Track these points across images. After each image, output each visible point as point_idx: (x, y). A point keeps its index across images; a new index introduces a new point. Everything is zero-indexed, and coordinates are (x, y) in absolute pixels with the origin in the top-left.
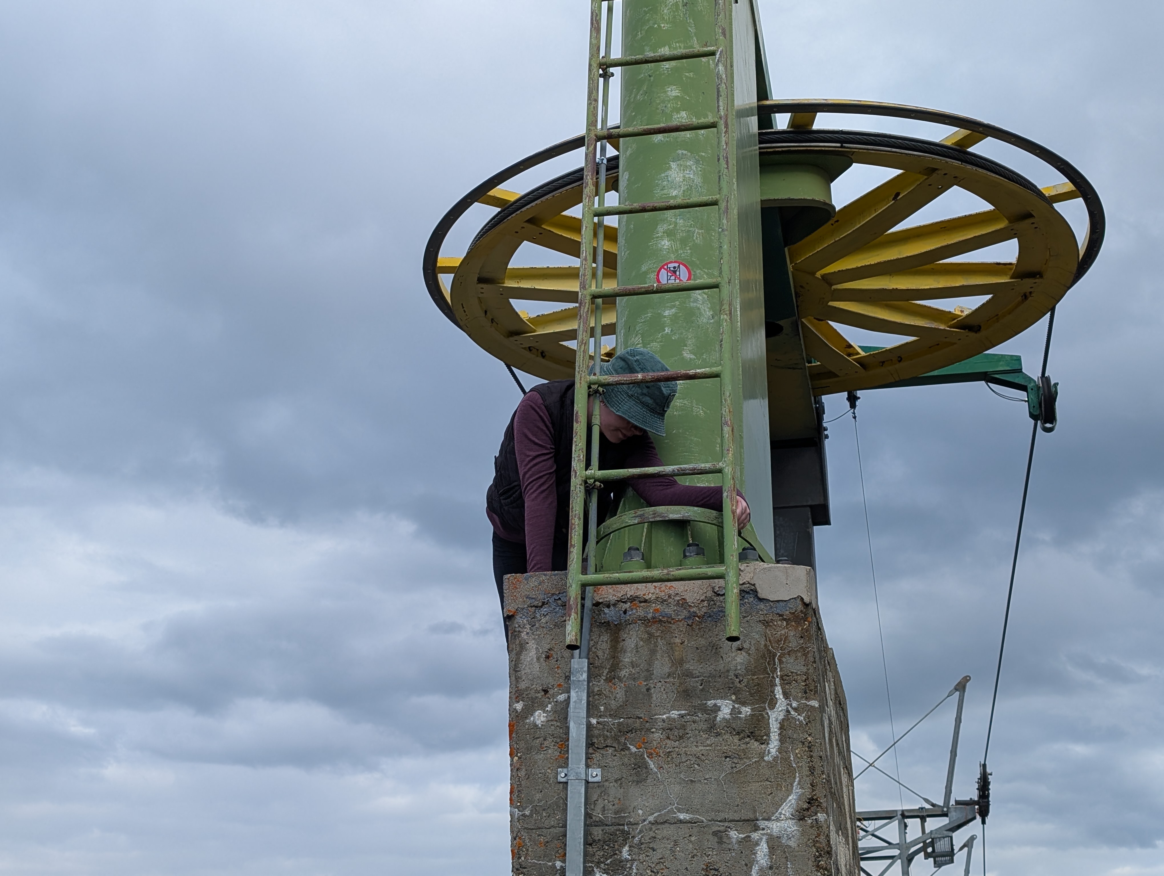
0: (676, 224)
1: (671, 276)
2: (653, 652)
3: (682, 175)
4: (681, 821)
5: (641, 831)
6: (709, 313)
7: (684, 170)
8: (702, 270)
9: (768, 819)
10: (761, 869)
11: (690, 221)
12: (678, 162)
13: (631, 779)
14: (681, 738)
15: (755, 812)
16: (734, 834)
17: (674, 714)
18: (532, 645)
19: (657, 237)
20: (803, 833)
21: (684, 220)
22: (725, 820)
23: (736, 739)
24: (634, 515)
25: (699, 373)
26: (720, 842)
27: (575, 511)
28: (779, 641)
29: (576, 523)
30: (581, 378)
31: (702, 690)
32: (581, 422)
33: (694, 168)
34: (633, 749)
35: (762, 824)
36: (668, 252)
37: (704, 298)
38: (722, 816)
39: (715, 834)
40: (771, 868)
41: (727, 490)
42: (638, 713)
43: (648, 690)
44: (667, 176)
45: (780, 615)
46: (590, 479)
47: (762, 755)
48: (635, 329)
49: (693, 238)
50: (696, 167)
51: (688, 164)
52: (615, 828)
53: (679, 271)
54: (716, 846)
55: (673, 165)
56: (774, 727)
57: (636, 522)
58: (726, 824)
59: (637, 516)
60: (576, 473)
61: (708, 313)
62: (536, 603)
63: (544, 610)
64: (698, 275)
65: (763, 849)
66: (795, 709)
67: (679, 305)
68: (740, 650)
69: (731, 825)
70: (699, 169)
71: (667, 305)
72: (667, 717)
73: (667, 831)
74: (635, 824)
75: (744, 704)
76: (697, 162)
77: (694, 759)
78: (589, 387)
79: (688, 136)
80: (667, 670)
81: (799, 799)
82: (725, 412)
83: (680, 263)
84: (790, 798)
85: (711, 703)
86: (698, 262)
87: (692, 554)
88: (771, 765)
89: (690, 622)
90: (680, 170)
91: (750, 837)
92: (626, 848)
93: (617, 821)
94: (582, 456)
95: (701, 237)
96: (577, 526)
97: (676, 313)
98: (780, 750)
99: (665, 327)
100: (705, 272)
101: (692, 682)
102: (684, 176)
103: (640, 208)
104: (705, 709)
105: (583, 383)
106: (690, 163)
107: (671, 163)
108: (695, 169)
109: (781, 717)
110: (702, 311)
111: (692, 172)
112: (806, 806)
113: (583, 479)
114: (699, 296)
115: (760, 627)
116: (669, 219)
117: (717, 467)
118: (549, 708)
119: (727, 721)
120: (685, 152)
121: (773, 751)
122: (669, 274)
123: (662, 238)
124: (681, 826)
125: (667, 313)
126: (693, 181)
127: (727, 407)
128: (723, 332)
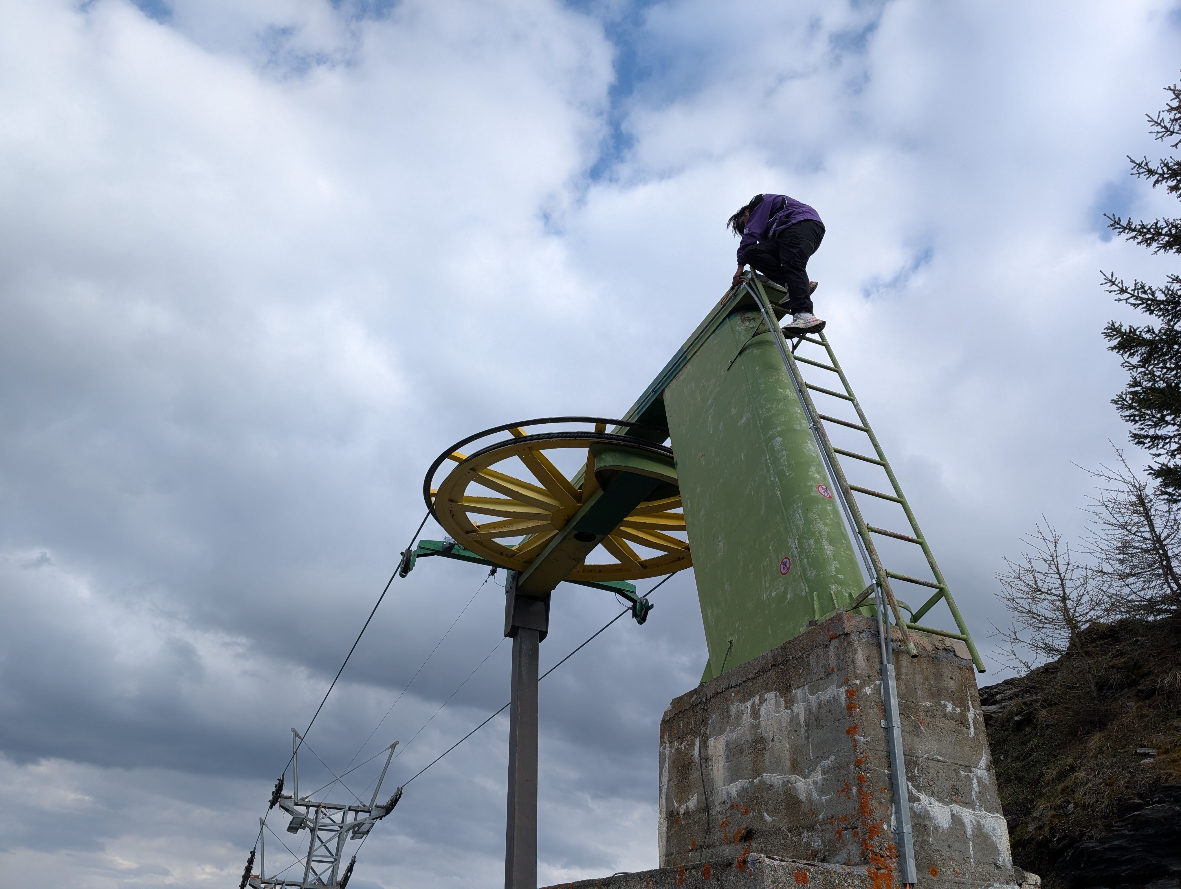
2: (914, 670)
4: (939, 761)
5: (922, 762)
9: (975, 768)
10: (976, 793)
13: (914, 733)
14: (933, 717)
15: (970, 762)
16: (961, 772)
17: (928, 704)
18: (860, 651)
20: (990, 778)
22: (957, 764)
23: (955, 723)
26: (957, 775)
28: (967, 679)
31: (939, 695)
34: (913, 718)
35: (973, 769)
38: (956, 762)
39: (954, 770)
40: (980, 793)
42: (912, 699)
43: (915, 688)
45: (965, 666)
47: (968, 734)
48: (812, 511)
52: (910, 757)
54: (955, 777)
56: (971, 721)
58: (958, 766)
62: (860, 630)
63: (864, 635)
65: (975, 782)
66: (978, 714)
68: (951, 678)
69: (960, 767)
72: (926, 705)
73: (932, 764)
74: (919, 758)
75: (957, 706)
77: (940, 729)
80: (922, 681)
81: (987, 759)
84: (983, 758)
85: (943, 702)
88: (972, 740)
89: (929, 659)
91: (968, 775)
92: (916, 770)
93: (910, 754)
98: (975, 733)
101: (934, 690)
104: (941, 705)
109: (973, 717)
112: (990, 764)
115: (958, 670)
118: (872, 686)
119: (951, 714)
121: (973, 733)
124: (939, 763)
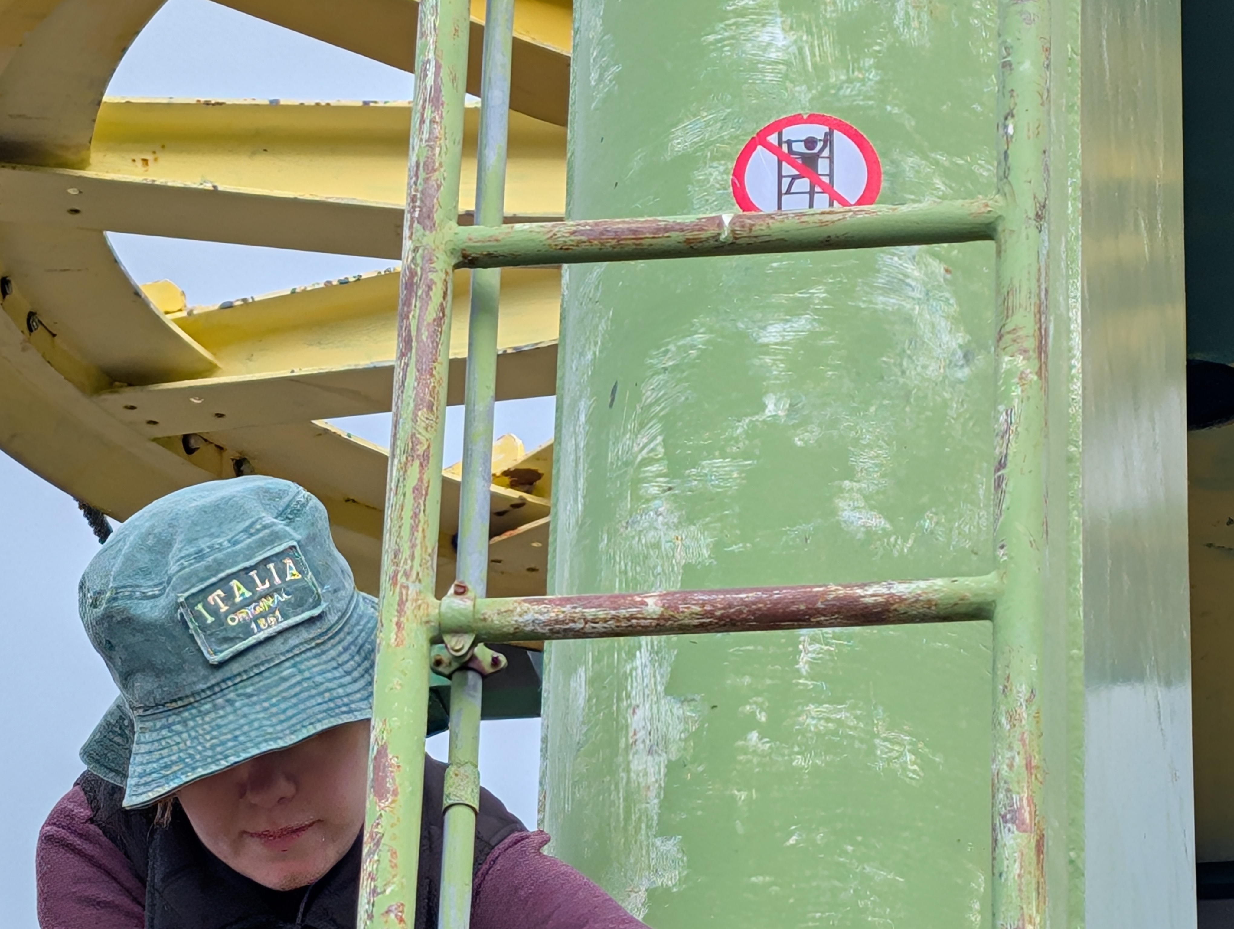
1: (794, 178)
6: (953, 341)
8: (925, 157)
25: (902, 600)
36: (785, 77)
48: (637, 396)
49: (890, 20)
53: (831, 158)
61: (946, 338)
64: (910, 174)
67: (824, 301)
71: (775, 299)
83: (835, 125)
86: (910, 123)
95: (925, 17)
97: (813, 335)
99: (766, 393)
100: (937, 163)
110: (924, 329)
114: (910, 268)
122: (788, 170)
123: (758, 16)
125: (774, 335)
128: (1009, 424)
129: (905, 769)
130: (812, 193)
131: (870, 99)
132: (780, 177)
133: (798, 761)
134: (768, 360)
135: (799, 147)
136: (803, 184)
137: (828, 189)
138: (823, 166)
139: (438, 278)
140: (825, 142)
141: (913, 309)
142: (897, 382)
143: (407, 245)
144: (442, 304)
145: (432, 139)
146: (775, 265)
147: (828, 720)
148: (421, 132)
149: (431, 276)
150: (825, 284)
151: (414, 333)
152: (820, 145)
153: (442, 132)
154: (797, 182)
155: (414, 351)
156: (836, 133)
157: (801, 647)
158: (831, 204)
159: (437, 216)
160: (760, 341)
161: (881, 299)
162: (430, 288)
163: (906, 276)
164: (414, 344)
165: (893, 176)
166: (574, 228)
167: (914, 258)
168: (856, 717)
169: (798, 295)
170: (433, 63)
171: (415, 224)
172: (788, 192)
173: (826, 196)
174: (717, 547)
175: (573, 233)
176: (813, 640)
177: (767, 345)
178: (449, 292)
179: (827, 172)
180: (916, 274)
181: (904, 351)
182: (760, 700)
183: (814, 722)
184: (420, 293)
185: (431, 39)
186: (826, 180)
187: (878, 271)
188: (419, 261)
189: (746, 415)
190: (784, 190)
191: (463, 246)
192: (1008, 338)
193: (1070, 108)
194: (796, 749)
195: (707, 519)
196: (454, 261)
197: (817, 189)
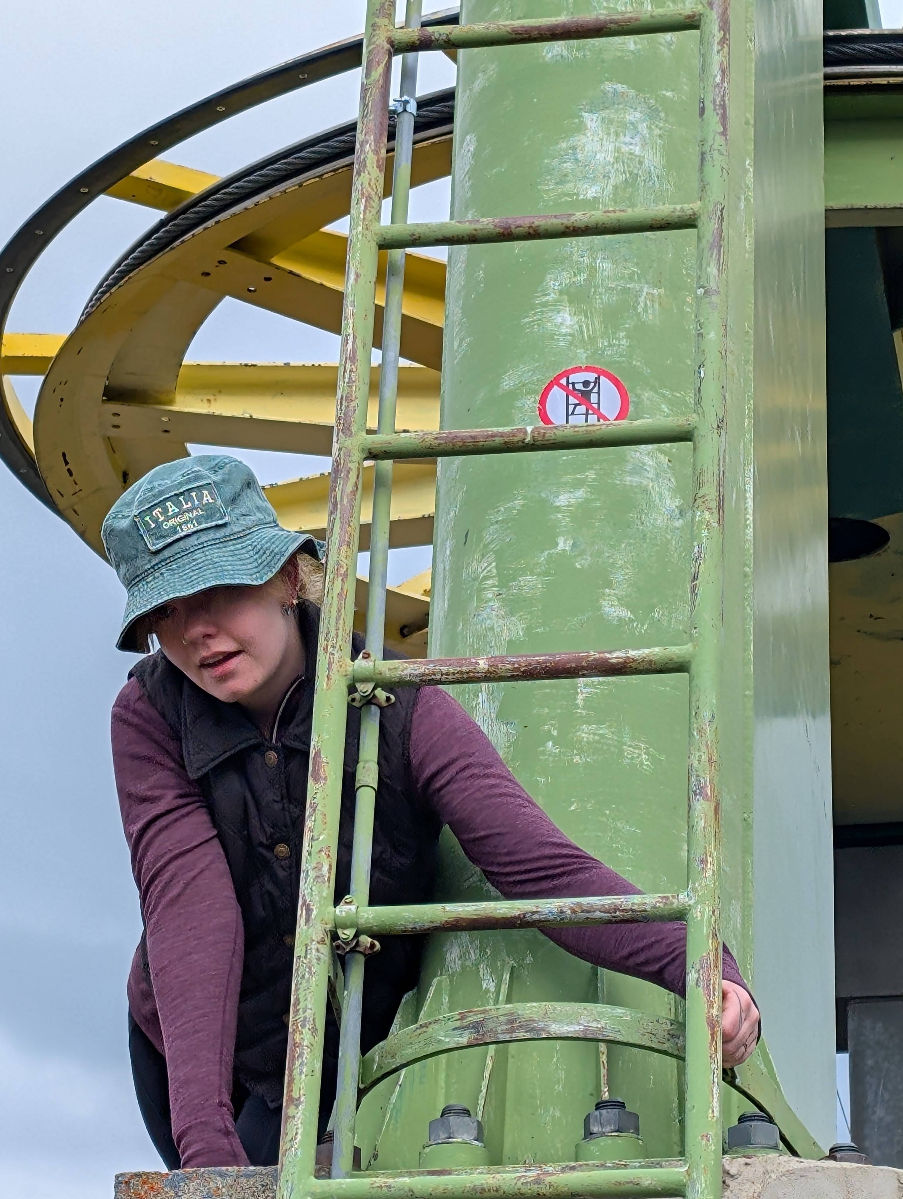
0: (592, 270)
1: (576, 405)
3: (611, 147)
6: (672, 503)
7: (617, 134)
8: (656, 392)
11: (629, 265)
12: (604, 114)
19: (545, 305)
21: (615, 262)
24: (458, 1024)
25: (634, 660)
27: (304, 1012)
29: (305, 1043)
30: (330, 664)
32: (325, 779)
33: (643, 128)
36: (571, 343)
37: (659, 464)
41: (698, 967)
44: (574, 148)
46: (345, 927)
48: (480, 538)
49: (635, 308)
50: (649, 128)
51: (629, 118)
53: (598, 393)
55: (591, 120)
57: (464, 1040)
59: (466, 1028)
60: (309, 911)
61: (668, 502)
64: (647, 404)
67: (594, 480)
70: (657, 132)
71: (563, 480)
76: (652, 114)
78: (352, 689)
79: (632, 47)
82: (699, 761)
83: (601, 373)
86: (647, 371)
87: (608, 1129)
90: (609, 134)
94: (326, 868)
95: (657, 306)
96: (306, 1051)
97: (587, 500)
99: (557, 537)
100: (663, 395)
102: (618, 150)
103: (498, 230)
105: (334, 676)
106: (633, 116)
107: (586, 115)
108: (645, 131)
110: (655, 497)
111: (637, 139)
113: (329, 927)
114: (646, 459)
116: (575, 258)
117: (675, 906)
120: (620, 88)
122: (572, 400)
123: (555, 307)
125: (563, 500)
126: (641, 163)
127: (704, 749)
128: (700, 553)
129: (642, 764)
130: (587, 414)
131: (622, 356)
132: (568, 404)
133: (577, 759)
134: (559, 516)
135: (579, 386)
136: (582, 409)
137: (597, 412)
138: (594, 398)
139: (354, 466)
140: (595, 383)
141: (648, 485)
142: (638, 529)
143: (335, 446)
144: (356, 483)
145: (350, 381)
146: (564, 458)
147: (595, 734)
148: (344, 377)
149: (350, 465)
150: (595, 470)
151: (339, 499)
152: (592, 385)
153: (357, 377)
154: (578, 407)
155: (339, 511)
156: (602, 378)
157: (579, 690)
158: (599, 420)
159: (354, 429)
160: (555, 504)
161: (628, 478)
162: (349, 472)
163: (644, 464)
164: (339, 506)
165: (636, 404)
166: (436, 436)
167: (649, 454)
168: (612, 733)
169: (578, 476)
170: (352, 336)
171: (341, 434)
172: (573, 414)
173: (596, 416)
174: (528, 630)
175: (436, 438)
176: (586, 685)
177: (558, 507)
178: (360, 475)
179: (596, 402)
180: (651, 463)
181: (642, 510)
182: (554, 722)
183: (586, 736)
184: (342, 475)
185: (351, 321)
186: (596, 406)
187: (627, 461)
188: (342, 455)
189: (546, 550)
190: (570, 413)
191: (370, 447)
192: (699, 501)
193: (747, 362)
194: (575, 752)
195: (522, 613)
196: (364, 456)
197: (590, 412)
